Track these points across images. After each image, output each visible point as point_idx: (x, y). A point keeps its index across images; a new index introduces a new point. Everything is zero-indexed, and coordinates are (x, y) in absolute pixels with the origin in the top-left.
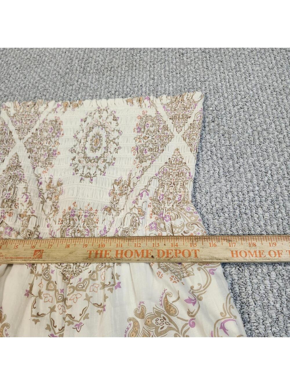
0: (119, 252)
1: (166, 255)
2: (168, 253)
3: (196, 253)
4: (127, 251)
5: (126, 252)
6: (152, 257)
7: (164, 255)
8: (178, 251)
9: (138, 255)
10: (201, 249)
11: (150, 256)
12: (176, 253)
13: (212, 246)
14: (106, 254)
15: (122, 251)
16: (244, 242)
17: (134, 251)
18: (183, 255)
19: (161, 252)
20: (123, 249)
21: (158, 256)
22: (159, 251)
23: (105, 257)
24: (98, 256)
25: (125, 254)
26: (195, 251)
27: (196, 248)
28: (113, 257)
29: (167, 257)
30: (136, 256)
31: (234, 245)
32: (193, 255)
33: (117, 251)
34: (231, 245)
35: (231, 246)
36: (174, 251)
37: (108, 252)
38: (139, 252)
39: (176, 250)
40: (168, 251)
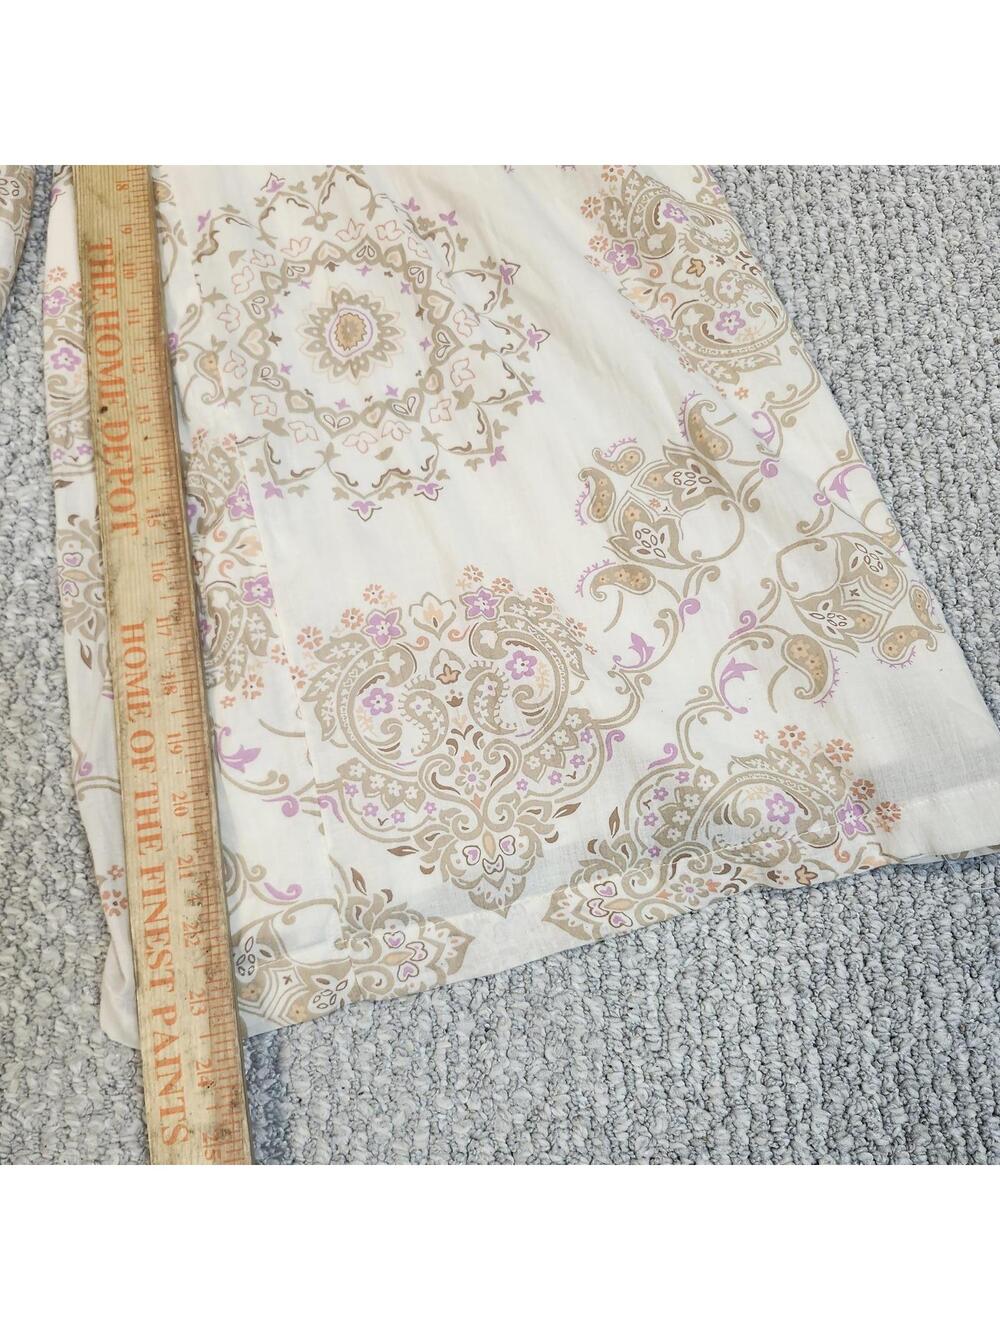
0: (112, 320)
1: (110, 444)
2: (121, 449)
3: (125, 525)
4: (118, 339)
5: (114, 338)
6: (104, 409)
7: (112, 439)
8: (127, 477)
9: (106, 371)
10: (140, 539)
11: (105, 402)
12: (122, 471)
13: (155, 568)
14: (104, 286)
15: (117, 326)
16: (176, 660)
17: (117, 357)
18: (117, 492)
19: (122, 431)
20: (122, 326)
21: (107, 425)
22: (125, 424)
23: (94, 287)
24: (97, 269)
25: (106, 337)
26: (135, 524)
27: (142, 525)
28: (96, 307)
29: (107, 449)
30: (104, 366)
31: (164, 630)
32: (120, 518)
33: (115, 314)
34: (164, 623)
35: (160, 624)
36: (126, 466)
37: (109, 290)
38: (118, 373)
39: (131, 471)
40: (127, 448)
